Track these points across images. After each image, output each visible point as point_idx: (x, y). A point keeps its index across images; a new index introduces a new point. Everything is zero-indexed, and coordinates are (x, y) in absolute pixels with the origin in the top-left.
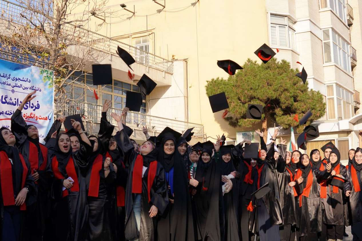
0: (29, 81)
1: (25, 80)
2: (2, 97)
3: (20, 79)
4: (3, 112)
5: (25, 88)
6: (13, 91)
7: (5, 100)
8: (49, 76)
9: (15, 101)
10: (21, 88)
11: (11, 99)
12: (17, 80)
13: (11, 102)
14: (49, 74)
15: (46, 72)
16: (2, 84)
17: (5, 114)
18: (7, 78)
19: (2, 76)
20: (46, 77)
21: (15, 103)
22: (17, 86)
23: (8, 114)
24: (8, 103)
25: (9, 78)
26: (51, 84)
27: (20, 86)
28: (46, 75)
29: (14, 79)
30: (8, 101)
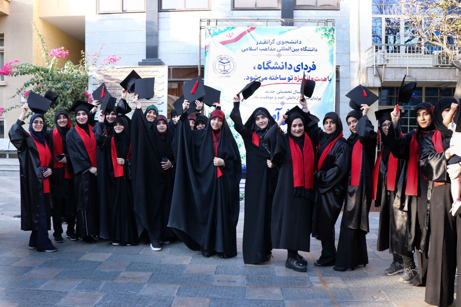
1: (295, 42)
3: (288, 42)
5: (295, 50)
6: (279, 55)
7: (268, 66)
8: (327, 34)
9: (282, 64)
10: (290, 51)
11: (276, 63)
12: (283, 43)
13: (276, 66)
14: (327, 31)
15: (324, 30)
16: (263, 50)
17: (270, 79)
18: (270, 43)
19: (264, 43)
20: (323, 35)
21: (282, 67)
22: (284, 50)
23: (274, 79)
24: (272, 68)
25: (273, 43)
26: (331, 42)
27: (288, 49)
28: (324, 33)
29: (280, 43)
30: (271, 66)
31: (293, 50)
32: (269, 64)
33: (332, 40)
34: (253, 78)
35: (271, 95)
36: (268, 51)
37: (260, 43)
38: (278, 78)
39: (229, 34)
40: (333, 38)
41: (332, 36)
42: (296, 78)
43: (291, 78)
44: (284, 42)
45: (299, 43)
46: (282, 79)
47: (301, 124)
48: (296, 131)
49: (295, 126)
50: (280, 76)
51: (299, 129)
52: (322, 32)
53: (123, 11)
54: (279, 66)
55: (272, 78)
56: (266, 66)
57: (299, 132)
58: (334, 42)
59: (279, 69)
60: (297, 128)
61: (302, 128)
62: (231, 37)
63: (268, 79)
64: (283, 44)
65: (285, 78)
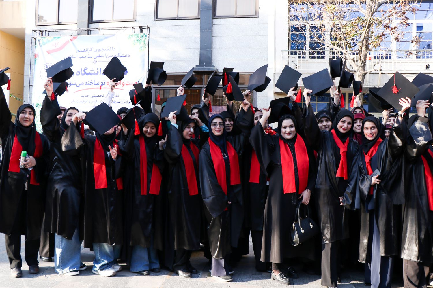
0: (114, 49)
1: (110, 49)
2: (81, 69)
3: (103, 49)
4: (83, 83)
5: (109, 57)
6: (95, 62)
7: (85, 72)
8: (139, 40)
9: (97, 70)
10: (105, 58)
11: (92, 70)
12: (99, 50)
13: (92, 72)
14: (139, 37)
15: (136, 36)
16: (82, 57)
17: (85, 84)
18: (89, 51)
19: (83, 50)
20: (135, 41)
21: (97, 73)
22: (100, 57)
23: (88, 84)
24: (87, 74)
25: (91, 51)
26: (143, 47)
27: (103, 56)
28: (136, 39)
29: (97, 50)
30: (88, 72)
31: (108, 57)
32: (85, 71)
33: (144, 45)
34: (72, 84)
35: (85, 99)
36: (87, 58)
37: (80, 51)
38: (92, 83)
39: (55, 43)
40: (145, 44)
41: (144, 41)
42: (108, 83)
43: (104, 83)
44: (101, 49)
45: (114, 50)
46: (96, 84)
47: (292, 125)
48: (287, 133)
49: (285, 127)
50: (94, 81)
51: (290, 131)
52: (135, 38)
53: (58, 23)
54: (94, 72)
55: (88, 83)
56: (83, 73)
57: (290, 133)
58: (145, 47)
59: (94, 75)
60: (288, 130)
61: (293, 129)
62: (56, 46)
63: (84, 84)
64: (98, 52)
65: (98, 83)
